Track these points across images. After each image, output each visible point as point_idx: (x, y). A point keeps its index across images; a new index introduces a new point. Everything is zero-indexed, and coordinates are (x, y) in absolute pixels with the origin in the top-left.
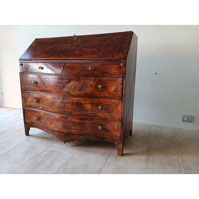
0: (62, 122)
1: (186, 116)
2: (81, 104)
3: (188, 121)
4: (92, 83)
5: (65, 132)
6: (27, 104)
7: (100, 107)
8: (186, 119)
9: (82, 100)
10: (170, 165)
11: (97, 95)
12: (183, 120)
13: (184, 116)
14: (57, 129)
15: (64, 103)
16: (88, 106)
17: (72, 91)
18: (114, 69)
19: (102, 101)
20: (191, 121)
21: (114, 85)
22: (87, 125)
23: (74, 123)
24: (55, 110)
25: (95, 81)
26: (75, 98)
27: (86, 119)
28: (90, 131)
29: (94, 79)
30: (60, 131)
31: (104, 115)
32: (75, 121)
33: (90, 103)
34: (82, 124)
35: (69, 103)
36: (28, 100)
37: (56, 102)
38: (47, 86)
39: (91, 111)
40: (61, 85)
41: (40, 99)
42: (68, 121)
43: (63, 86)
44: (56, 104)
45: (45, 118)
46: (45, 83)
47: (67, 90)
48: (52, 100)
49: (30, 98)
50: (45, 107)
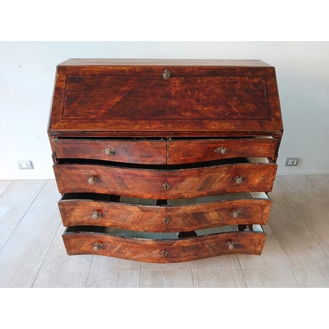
0: (161, 251)
2: (202, 213)
4: (223, 175)
7: (235, 215)
9: (202, 208)
15: (169, 217)
17: (186, 193)
18: (264, 149)
21: (261, 175)
23: (185, 249)
25: (227, 172)
26: (190, 207)
29: (227, 169)
32: (186, 245)
33: (216, 210)
34: (200, 246)
35: (178, 216)
36: (73, 214)
37: (150, 218)
38: (129, 187)
39: (217, 220)
40: (164, 185)
41: (108, 211)
42: (174, 248)
43: (168, 186)
44: (151, 220)
45: (119, 246)
46: (125, 181)
47: (178, 192)
48: (142, 213)
49: (78, 210)
50: (120, 223)
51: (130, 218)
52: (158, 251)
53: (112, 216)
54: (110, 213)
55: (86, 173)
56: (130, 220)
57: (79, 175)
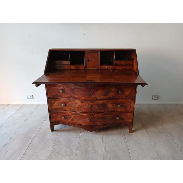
0: (89, 118)
1: (154, 96)
2: (105, 105)
3: (155, 99)
4: (113, 90)
5: (92, 124)
6: (53, 108)
7: (119, 106)
8: (154, 98)
9: (105, 102)
10: (160, 132)
11: (117, 97)
12: (153, 99)
13: (153, 96)
14: (84, 124)
15: (92, 105)
16: (110, 106)
17: (98, 97)
19: (120, 101)
20: (157, 99)
21: (130, 90)
22: (108, 117)
23: (99, 118)
24: (83, 111)
25: (115, 88)
26: (100, 101)
27: (108, 114)
28: (110, 121)
30: (87, 124)
31: (121, 110)
32: (100, 116)
33: (111, 103)
34: (105, 117)
35: (96, 105)
36: (54, 105)
37: (85, 105)
38: (76, 94)
39: (112, 108)
40: (90, 93)
41: (68, 103)
42: (95, 117)
43: (91, 93)
44: (85, 107)
45: (73, 117)
46: (74, 92)
47: (95, 96)
48: (81, 103)
49: (56, 103)
50: (72, 109)
51: (77, 106)
52: (88, 119)
53: (70, 105)
54: (69, 104)
55: (59, 88)
56: (77, 107)
57: (57, 89)
